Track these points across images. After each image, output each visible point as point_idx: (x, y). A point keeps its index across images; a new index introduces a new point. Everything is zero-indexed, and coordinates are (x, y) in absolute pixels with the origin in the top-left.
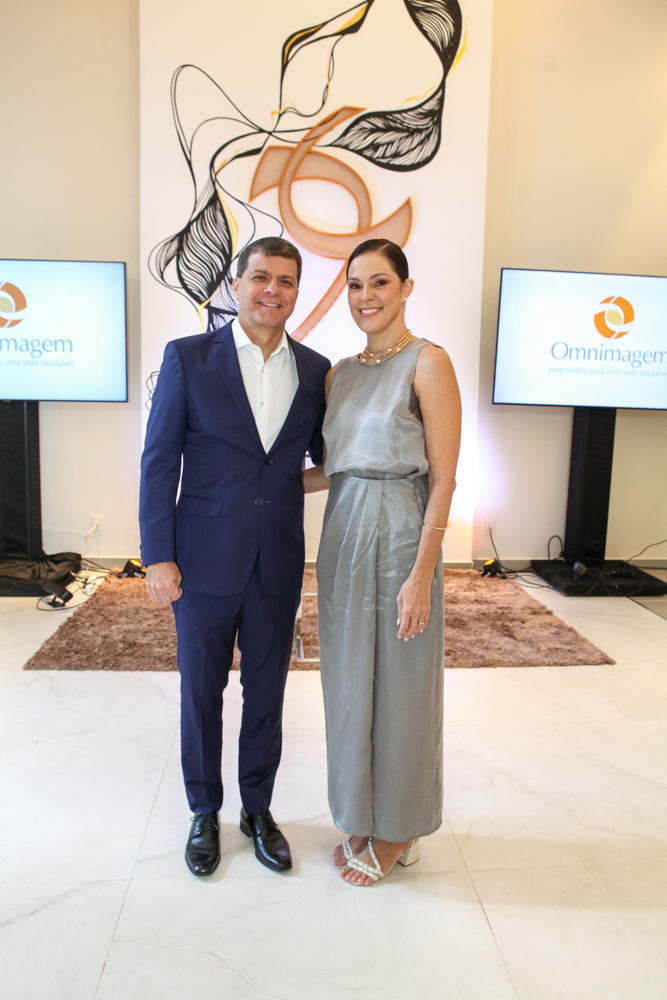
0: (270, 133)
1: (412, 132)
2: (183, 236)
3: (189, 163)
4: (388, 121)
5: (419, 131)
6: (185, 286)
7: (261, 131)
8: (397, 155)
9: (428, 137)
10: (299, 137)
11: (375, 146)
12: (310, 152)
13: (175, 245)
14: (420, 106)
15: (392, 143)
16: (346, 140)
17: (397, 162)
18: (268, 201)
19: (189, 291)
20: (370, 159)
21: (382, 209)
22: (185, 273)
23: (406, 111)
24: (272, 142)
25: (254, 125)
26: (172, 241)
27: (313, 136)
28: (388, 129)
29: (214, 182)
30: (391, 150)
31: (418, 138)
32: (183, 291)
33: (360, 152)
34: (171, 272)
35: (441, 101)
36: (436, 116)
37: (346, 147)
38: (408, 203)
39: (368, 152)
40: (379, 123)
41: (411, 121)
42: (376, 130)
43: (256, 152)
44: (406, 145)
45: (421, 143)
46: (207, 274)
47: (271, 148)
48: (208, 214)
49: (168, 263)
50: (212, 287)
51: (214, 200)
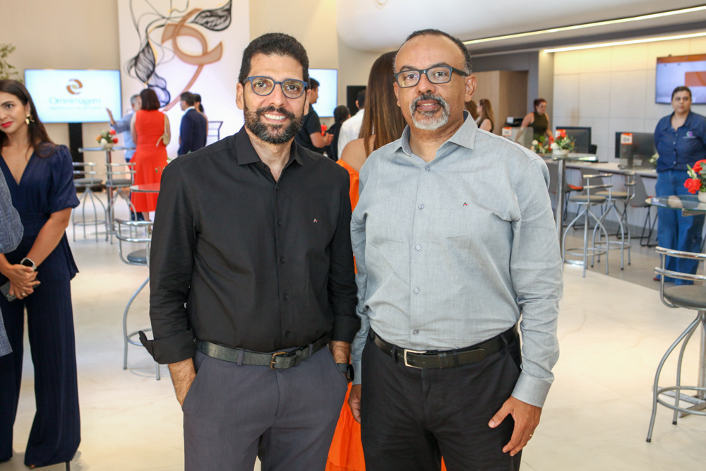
0: (168, 19)
1: (220, 17)
2: (137, 59)
3: (138, 30)
4: (212, 13)
5: (223, 16)
6: (138, 76)
7: (164, 18)
8: (216, 25)
9: (226, 19)
10: (179, 20)
11: (207, 23)
12: (183, 26)
13: (134, 62)
14: (224, 7)
15: (213, 21)
16: (197, 20)
17: (216, 28)
18: (169, 44)
19: (140, 79)
20: (206, 27)
21: (211, 46)
22: (139, 72)
23: (219, 9)
24: (169, 22)
25: (160, 15)
26: (132, 60)
27: (184, 19)
28: (211, 16)
29: (147, 37)
30: (214, 24)
31: (223, 19)
32: (138, 79)
33: (202, 25)
34: (133, 71)
35: (231, 6)
36: (229, 11)
37: (197, 23)
38: (221, 44)
39: (205, 25)
40: (208, 14)
41: (220, 13)
42: (207, 16)
43: (162, 26)
44: (219, 21)
45: (225, 21)
46: (146, 71)
47: (169, 25)
48: (146, 50)
49: (131, 67)
50: (149, 77)
51: (148, 45)
